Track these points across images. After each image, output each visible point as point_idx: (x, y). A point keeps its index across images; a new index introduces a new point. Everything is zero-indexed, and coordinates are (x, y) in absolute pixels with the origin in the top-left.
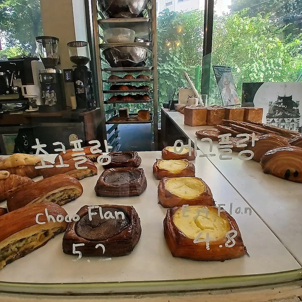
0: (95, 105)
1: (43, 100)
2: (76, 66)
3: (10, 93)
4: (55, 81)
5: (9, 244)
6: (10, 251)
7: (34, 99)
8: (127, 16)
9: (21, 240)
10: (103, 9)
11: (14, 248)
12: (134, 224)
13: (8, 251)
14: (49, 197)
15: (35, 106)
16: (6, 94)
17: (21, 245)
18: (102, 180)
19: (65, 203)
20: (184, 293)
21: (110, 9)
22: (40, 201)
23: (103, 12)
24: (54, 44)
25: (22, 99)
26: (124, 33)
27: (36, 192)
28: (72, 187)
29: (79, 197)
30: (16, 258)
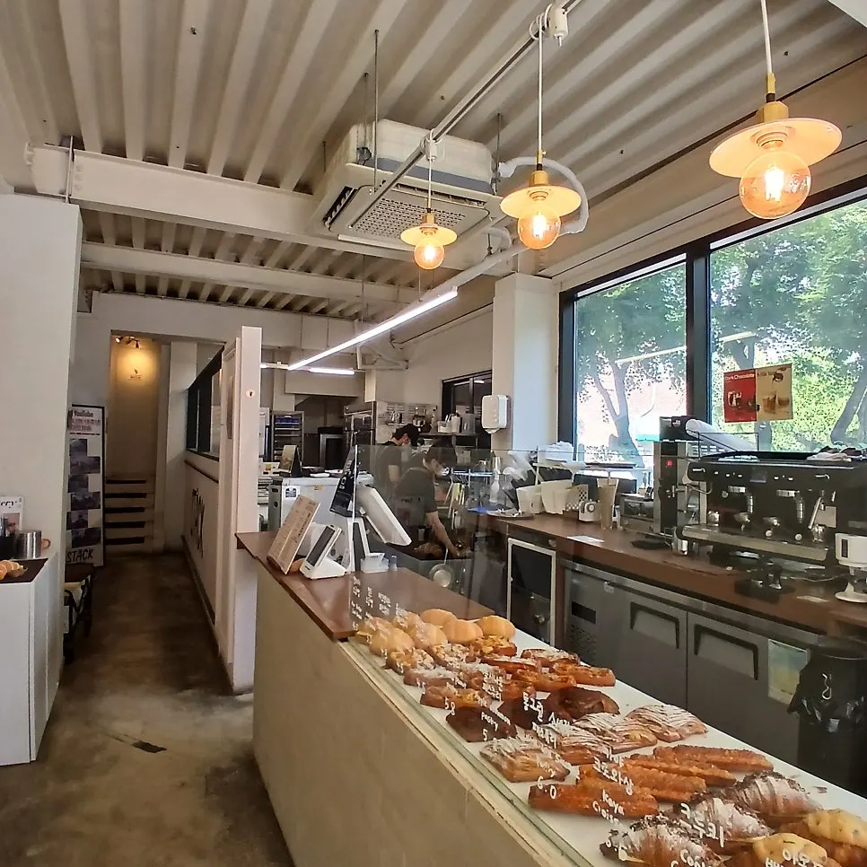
3: (803, 542)
7: (862, 570)
16: (794, 541)
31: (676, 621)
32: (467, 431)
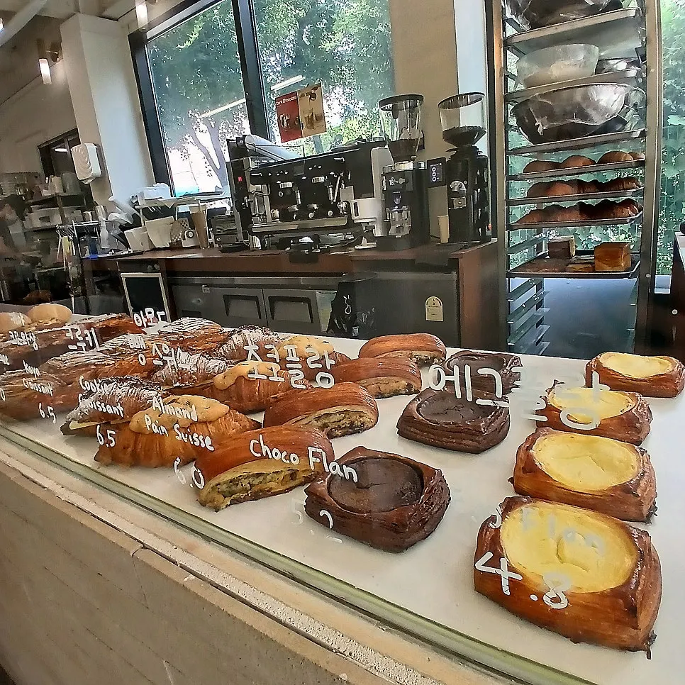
0: (489, 233)
1: (387, 226)
2: (455, 150)
3: (334, 215)
4: (410, 187)
5: (240, 476)
6: (239, 487)
7: (370, 224)
8: (573, 14)
9: (258, 475)
10: (517, 10)
11: (245, 483)
12: (425, 503)
13: (238, 484)
14: (320, 417)
15: (372, 238)
16: (328, 217)
17: (256, 481)
18: (415, 406)
19: (343, 435)
20: (462, 660)
21: (532, 8)
22: (305, 422)
23: (517, 17)
24: (413, 109)
25: (351, 225)
26: (566, 55)
27: (301, 406)
28: (359, 409)
29: (368, 428)
30: (245, 500)
31: (255, 299)
32: (71, 191)
